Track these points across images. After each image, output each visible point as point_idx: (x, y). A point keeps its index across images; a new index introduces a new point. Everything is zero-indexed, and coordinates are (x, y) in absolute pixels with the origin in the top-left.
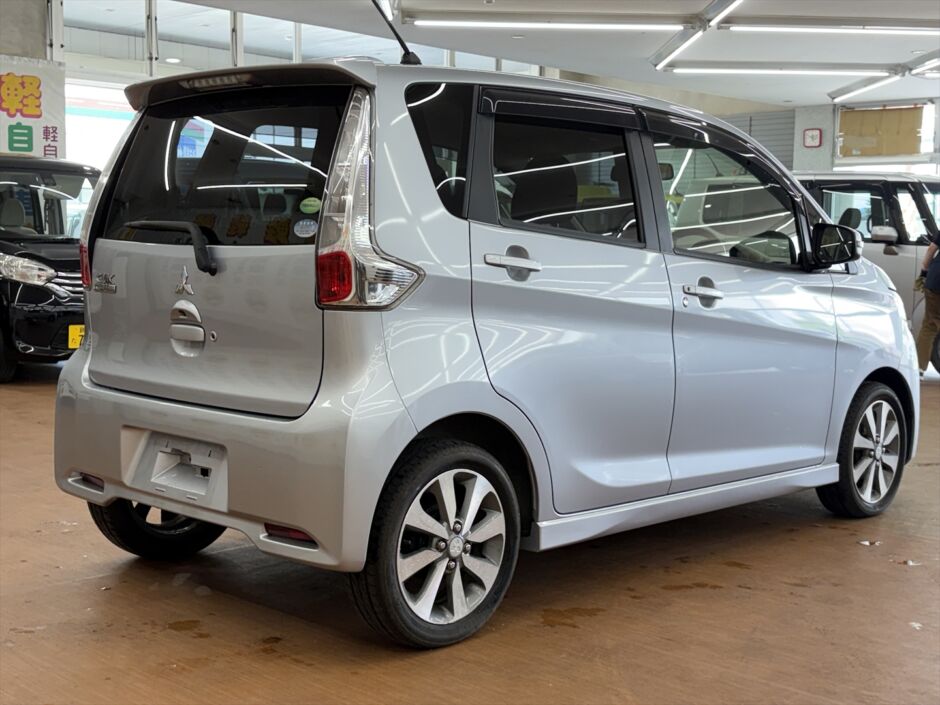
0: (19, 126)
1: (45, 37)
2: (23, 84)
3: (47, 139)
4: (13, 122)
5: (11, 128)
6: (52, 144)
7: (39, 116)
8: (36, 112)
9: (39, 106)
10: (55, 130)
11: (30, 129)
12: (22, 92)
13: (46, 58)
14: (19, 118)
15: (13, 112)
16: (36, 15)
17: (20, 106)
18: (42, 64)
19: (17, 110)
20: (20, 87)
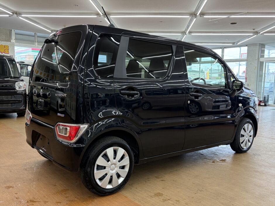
1: (10, 37)
2: (4, 47)
9: (8, 51)
10: (12, 56)
13: (11, 42)
14: (4, 54)
15: (2, 52)
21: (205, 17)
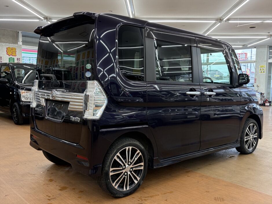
0: (11, 58)
1: (17, 39)
2: (12, 49)
3: (18, 60)
4: (10, 57)
5: (9, 58)
6: (19, 61)
7: (16, 56)
8: (15, 55)
9: (16, 54)
10: (19, 59)
11: (14, 58)
12: (12, 51)
13: (18, 44)
14: (11, 56)
15: (10, 55)
16: (16, 35)
17: (11, 54)
18: (16, 45)
19: (11, 55)
20: (11, 50)
21: (230, 22)
